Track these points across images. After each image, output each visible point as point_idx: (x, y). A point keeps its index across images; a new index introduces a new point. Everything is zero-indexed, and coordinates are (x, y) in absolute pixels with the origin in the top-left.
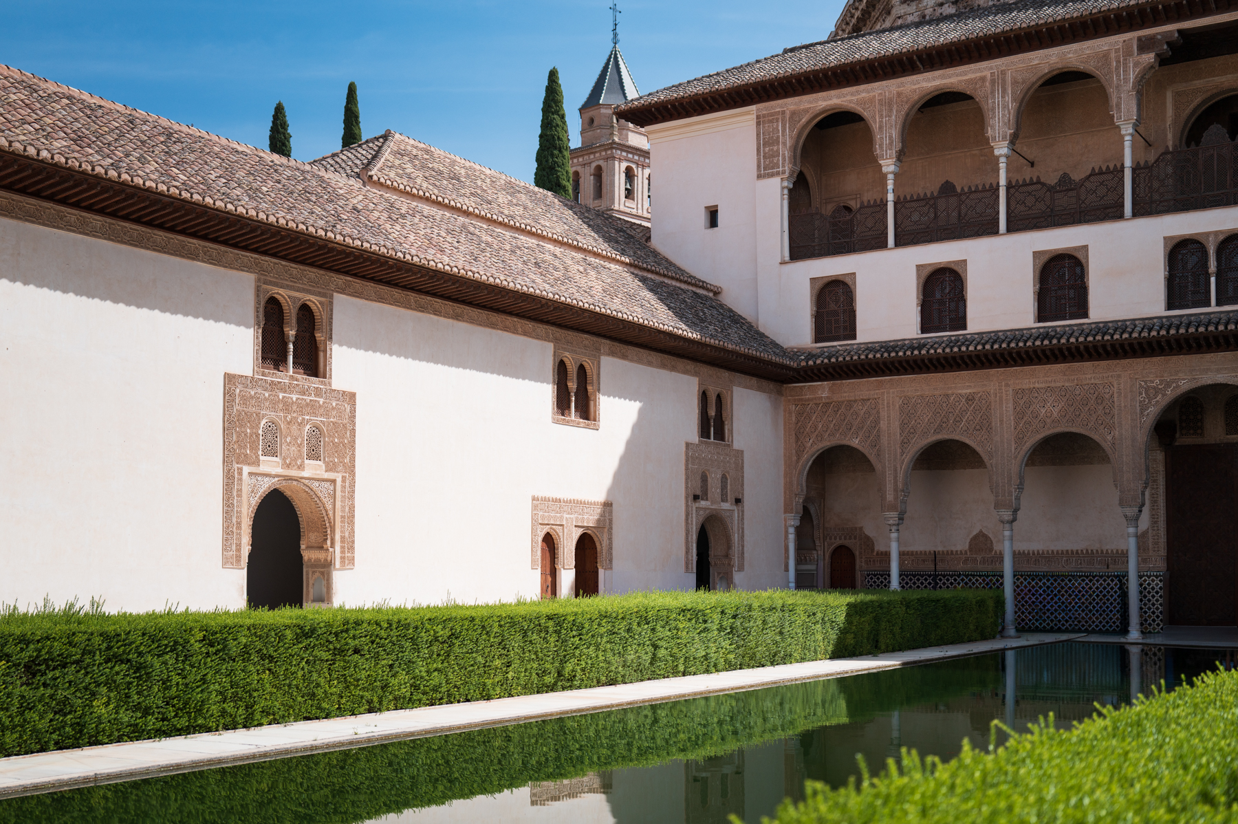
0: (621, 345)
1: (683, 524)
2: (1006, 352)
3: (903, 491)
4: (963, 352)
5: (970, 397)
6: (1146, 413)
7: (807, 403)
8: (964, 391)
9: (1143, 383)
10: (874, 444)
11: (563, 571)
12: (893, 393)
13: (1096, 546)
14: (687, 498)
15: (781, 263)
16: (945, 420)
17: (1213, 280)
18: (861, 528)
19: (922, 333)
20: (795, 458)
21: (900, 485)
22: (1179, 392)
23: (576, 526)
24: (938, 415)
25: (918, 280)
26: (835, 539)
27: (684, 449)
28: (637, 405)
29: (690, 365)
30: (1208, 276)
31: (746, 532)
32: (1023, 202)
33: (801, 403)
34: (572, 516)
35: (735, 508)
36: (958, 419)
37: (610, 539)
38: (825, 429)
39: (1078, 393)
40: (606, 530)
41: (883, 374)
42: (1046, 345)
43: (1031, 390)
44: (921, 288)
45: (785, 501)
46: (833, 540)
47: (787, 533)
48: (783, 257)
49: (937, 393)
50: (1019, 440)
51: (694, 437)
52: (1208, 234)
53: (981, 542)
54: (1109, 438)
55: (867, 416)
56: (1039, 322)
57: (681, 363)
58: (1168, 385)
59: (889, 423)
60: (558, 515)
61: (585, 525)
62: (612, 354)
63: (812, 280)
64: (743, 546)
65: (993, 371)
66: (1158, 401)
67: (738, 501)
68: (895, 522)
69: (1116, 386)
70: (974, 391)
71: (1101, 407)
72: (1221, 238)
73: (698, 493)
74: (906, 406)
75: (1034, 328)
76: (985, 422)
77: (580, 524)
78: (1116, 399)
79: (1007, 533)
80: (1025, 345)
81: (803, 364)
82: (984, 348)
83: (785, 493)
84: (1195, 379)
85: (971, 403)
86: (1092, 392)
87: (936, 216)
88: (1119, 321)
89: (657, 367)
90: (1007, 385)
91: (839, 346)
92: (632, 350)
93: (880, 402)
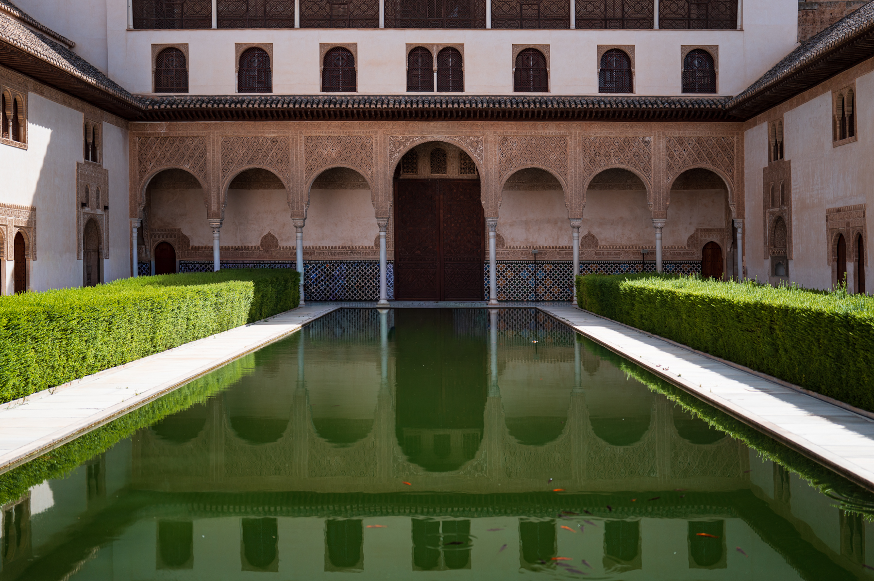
0: (40, 84)
1: (76, 225)
2: (303, 111)
3: (223, 203)
4: (273, 108)
5: (274, 140)
6: (393, 157)
7: (148, 136)
8: (270, 135)
9: (392, 138)
10: (201, 169)
11: (7, 262)
12: (217, 133)
13: (349, 244)
14: (78, 205)
15: (127, 30)
16: (255, 154)
17: (435, 74)
18: (179, 230)
19: (239, 92)
20: (138, 177)
21: (222, 200)
22: (414, 145)
23: (15, 226)
24: (251, 151)
25: (236, 54)
26: (159, 237)
27: (76, 168)
28: (48, 132)
29: (80, 104)
30: (432, 72)
31: (110, 231)
32: (311, 8)
33: (143, 136)
34: (12, 218)
35: (103, 213)
36: (265, 154)
37: (35, 236)
38: (163, 156)
39: (349, 141)
40: (32, 229)
41: (210, 119)
42: (332, 108)
43: (317, 137)
44: (238, 60)
45: (130, 209)
46: (157, 238)
47: (132, 232)
48: (128, 25)
49: (251, 135)
50: (309, 171)
51: (82, 160)
52: (433, 45)
53: (269, 241)
54: (369, 172)
55: (196, 149)
56: (323, 91)
57: (75, 101)
58: (407, 140)
59: (214, 155)
60: (4, 217)
61: (20, 225)
62: (35, 90)
63: (153, 45)
64: (108, 242)
65: (291, 123)
66: (401, 150)
67: (106, 208)
68: (217, 226)
69: (374, 138)
70: (277, 135)
71: (364, 152)
72: (441, 48)
73: (84, 201)
74: (226, 143)
75: (321, 96)
76: (284, 157)
77: (17, 225)
78: (374, 147)
79: (299, 235)
80: (317, 106)
81: (150, 107)
82: (288, 106)
83: (130, 202)
84: (424, 137)
85: (274, 143)
86: (358, 141)
87: (248, 10)
88: (377, 96)
89: (60, 103)
90: (301, 133)
91: (175, 96)
92: (47, 89)
93: (207, 139)
